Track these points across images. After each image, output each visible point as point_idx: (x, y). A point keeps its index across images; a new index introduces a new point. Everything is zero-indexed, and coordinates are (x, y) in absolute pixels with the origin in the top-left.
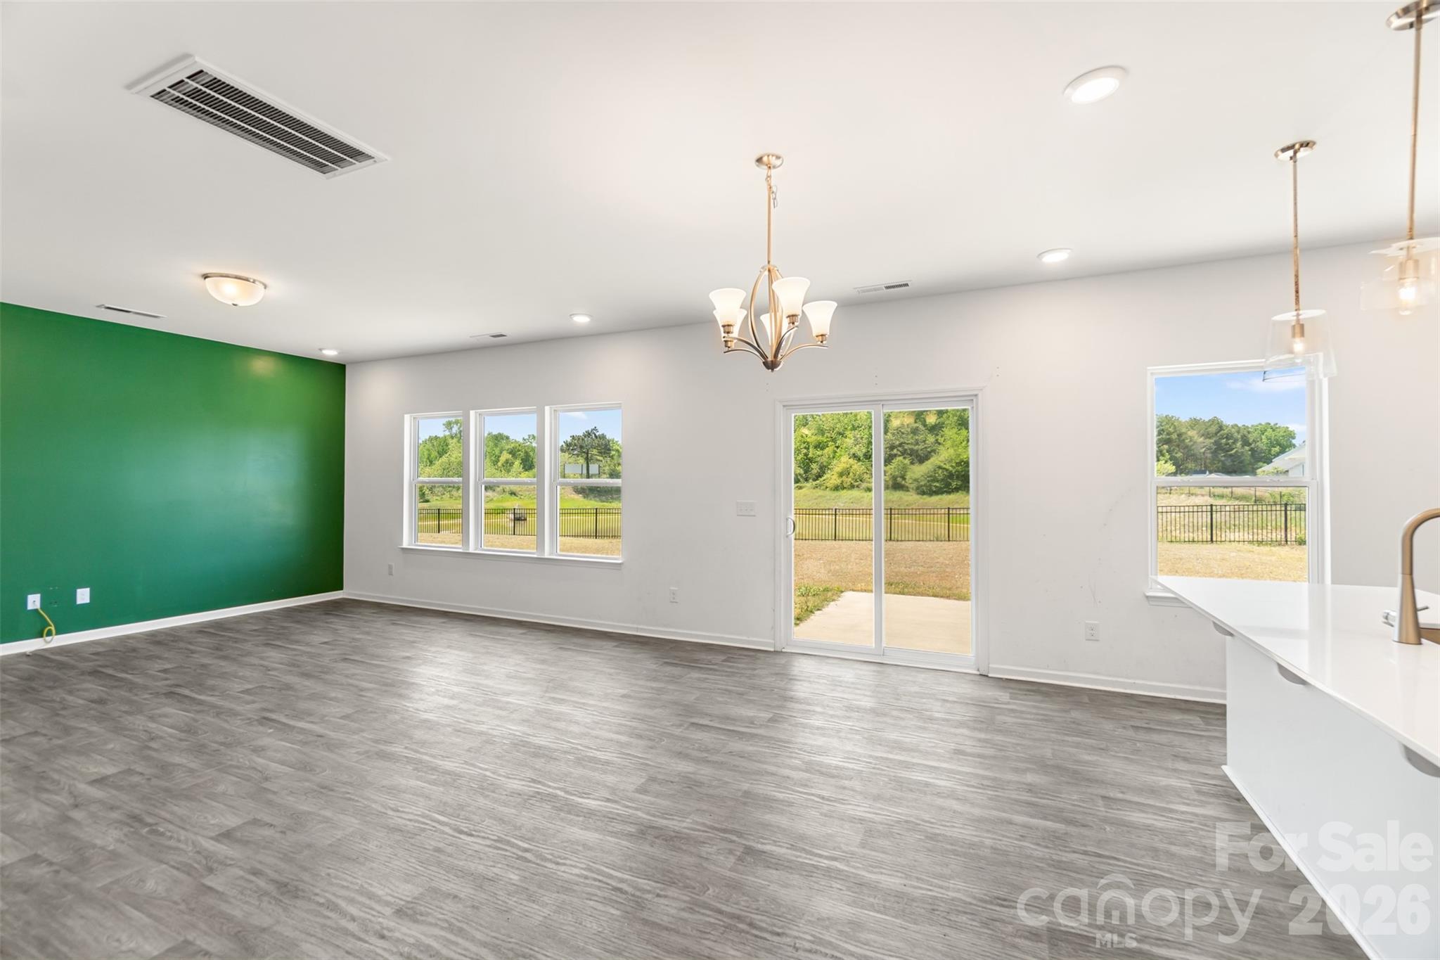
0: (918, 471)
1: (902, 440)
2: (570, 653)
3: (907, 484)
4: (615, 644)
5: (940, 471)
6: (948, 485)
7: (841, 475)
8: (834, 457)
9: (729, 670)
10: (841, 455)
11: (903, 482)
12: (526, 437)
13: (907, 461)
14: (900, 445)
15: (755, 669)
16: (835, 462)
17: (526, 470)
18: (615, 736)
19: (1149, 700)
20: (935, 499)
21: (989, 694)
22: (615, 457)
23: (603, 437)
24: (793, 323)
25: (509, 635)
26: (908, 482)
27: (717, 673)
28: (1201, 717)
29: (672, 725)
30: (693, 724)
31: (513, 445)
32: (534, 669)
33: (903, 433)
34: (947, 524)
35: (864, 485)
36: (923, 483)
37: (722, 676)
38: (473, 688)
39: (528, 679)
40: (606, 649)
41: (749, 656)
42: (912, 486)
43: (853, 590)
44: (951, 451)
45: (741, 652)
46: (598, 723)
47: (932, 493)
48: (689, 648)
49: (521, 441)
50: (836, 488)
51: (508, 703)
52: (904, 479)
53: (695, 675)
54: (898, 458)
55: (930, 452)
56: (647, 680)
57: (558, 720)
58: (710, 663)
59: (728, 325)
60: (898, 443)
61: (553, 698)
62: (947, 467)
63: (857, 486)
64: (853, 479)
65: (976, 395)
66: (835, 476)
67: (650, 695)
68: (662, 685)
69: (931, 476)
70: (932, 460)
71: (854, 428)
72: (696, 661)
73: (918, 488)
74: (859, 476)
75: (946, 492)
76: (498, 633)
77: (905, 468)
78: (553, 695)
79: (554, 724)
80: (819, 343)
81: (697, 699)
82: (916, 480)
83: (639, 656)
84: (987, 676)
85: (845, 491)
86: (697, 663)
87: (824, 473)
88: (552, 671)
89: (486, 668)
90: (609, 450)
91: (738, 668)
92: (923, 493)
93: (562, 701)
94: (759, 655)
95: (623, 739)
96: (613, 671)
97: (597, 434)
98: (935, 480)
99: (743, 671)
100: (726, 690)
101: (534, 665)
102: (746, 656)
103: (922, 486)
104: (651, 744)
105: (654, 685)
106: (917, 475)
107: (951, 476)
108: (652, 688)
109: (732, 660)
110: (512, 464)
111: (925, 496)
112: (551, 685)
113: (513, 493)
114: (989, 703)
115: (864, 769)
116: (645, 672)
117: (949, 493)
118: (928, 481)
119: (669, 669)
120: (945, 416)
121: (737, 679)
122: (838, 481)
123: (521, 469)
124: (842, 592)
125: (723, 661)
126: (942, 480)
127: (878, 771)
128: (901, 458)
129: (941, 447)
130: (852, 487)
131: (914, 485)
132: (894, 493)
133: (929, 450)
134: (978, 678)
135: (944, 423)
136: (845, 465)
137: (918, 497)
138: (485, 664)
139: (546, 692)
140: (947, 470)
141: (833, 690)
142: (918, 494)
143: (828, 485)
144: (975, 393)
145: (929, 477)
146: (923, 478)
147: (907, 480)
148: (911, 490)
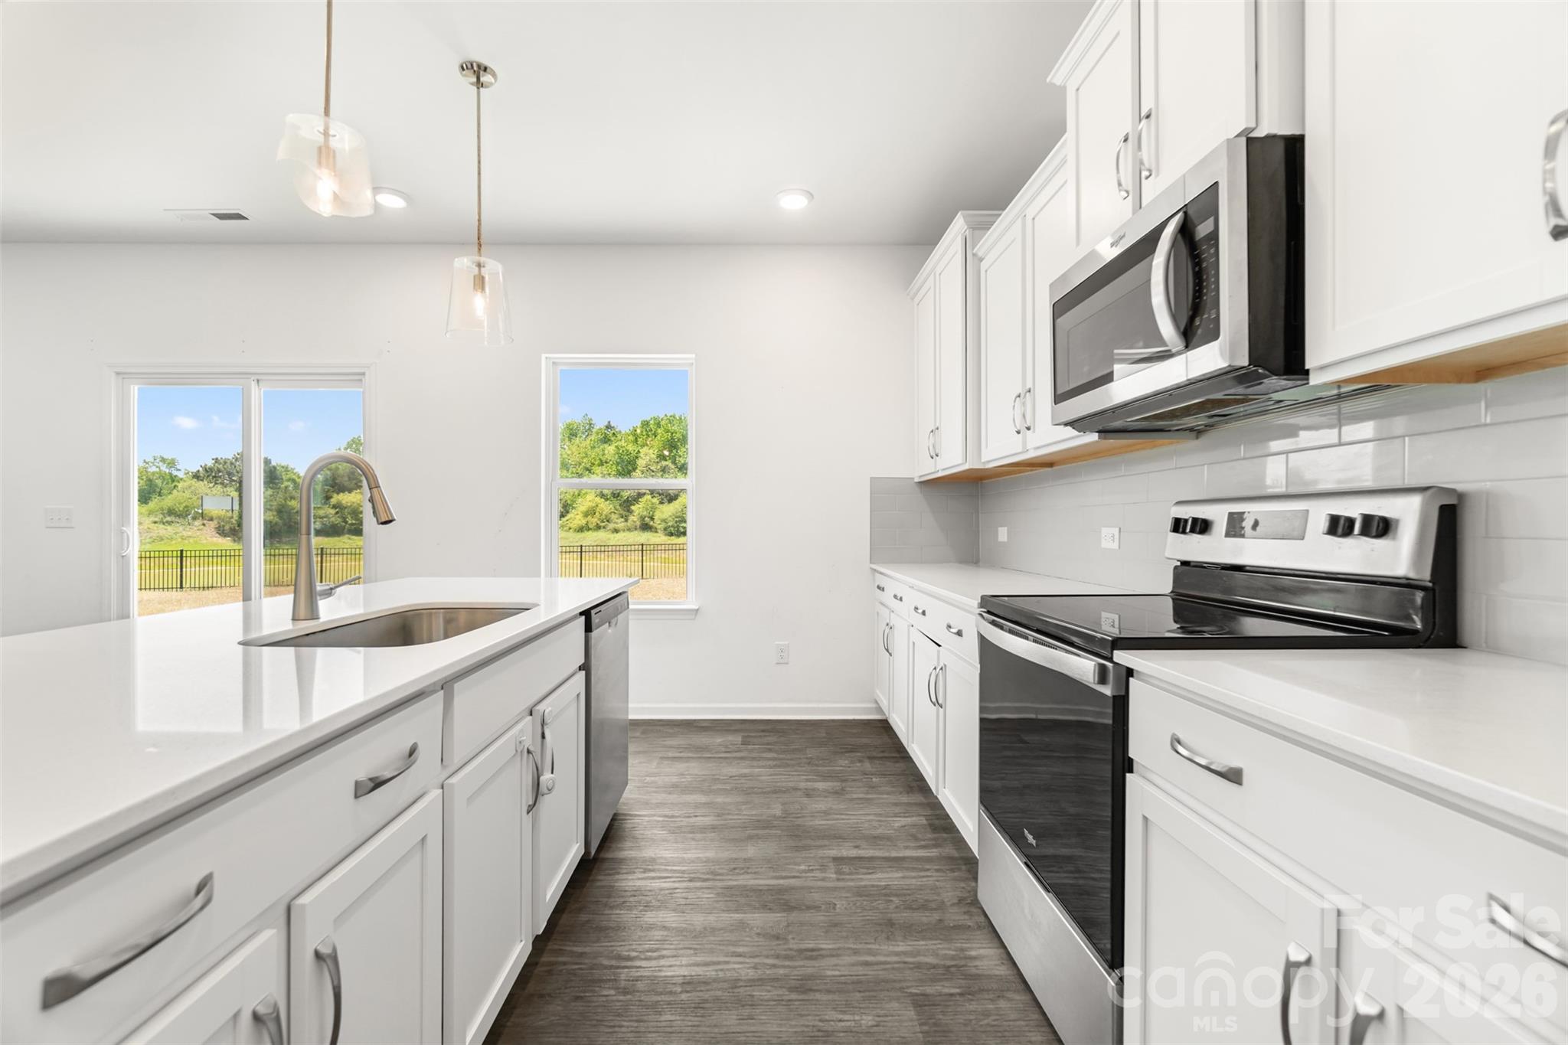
0: (667, 512)
3: (655, 525)
7: (586, 514)
8: (579, 495)
10: (586, 493)
11: (651, 523)
12: (150, 459)
13: (655, 500)
16: (580, 500)
26: (657, 523)
35: (611, 526)
36: (670, 524)
42: (660, 526)
47: (680, 534)
50: (581, 529)
52: (652, 519)
54: (646, 497)
63: (604, 528)
64: (599, 519)
66: (580, 516)
69: (679, 517)
70: (680, 499)
71: (601, 464)
73: (665, 529)
74: (606, 516)
77: (653, 509)
82: (664, 521)
85: (590, 532)
87: (568, 512)
92: (671, 534)
103: (669, 527)
106: (665, 516)
111: (673, 538)
118: (676, 522)
122: (584, 522)
128: (650, 497)
130: (598, 528)
132: (641, 533)
136: (590, 504)
137: (667, 538)
142: (666, 535)
143: (571, 525)
145: (676, 517)
146: (670, 519)
147: (655, 520)
148: (659, 531)
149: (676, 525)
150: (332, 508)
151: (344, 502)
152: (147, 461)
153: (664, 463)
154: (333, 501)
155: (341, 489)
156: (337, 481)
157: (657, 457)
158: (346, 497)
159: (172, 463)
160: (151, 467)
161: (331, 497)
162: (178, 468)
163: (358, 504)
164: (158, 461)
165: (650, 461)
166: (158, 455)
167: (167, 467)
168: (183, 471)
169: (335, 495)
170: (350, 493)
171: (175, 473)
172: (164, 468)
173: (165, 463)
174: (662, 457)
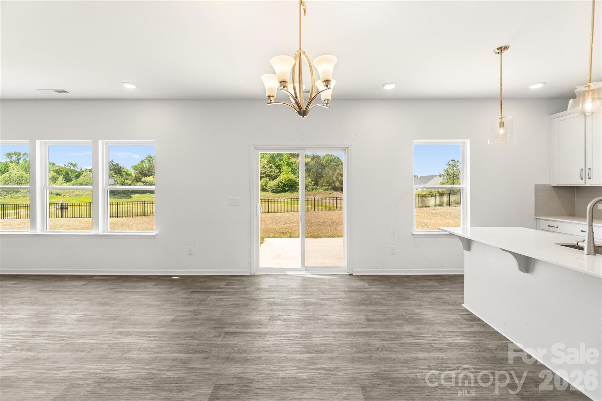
0: (272, 184)
1: (265, 171)
2: (124, 294)
3: (267, 189)
4: (155, 283)
5: (281, 183)
6: (283, 189)
9: (231, 291)
12: (67, 164)
13: (268, 180)
14: (265, 173)
15: (246, 288)
17: (67, 182)
18: (177, 355)
19: (415, 277)
20: (279, 195)
21: (359, 284)
22: (124, 175)
23: (117, 165)
24: (327, 86)
25: (73, 287)
26: (268, 188)
27: (226, 294)
28: (437, 282)
29: (214, 337)
30: (227, 333)
31: (57, 168)
32: (100, 311)
33: (266, 168)
34: (291, 205)
36: (274, 188)
37: (229, 295)
38: (49, 336)
39: (96, 320)
40: (149, 288)
41: (238, 280)
42: (269, 189)
43: (269, 237)
44: (285, 176)
45: (233, 278)
46: (162, 347)
47: (277, 192)
48: (202, 280)
49: (63, 166)
51: (83, 344)
53: (213, 297)
54: (264, 178)
55: (276, 176)
56: (185, 306)
57: (130, 351)
58: (218, 288)
59: (284, 82)
60: (264, 172)
61: (120, 332)
62: (283, 182)
65: (348, 148)
67: (190, 317)
68: (196, 308)
69: (277, 186)
70: (277, 179)
72: (210, 288)
73: (272, 190)
75: (283, 192)
76: (64, 287)
77: (267, 182)
78: (119, 330)
79: (126, 356)
80: (325, 104)
81: (221, 314)
82: (271, 187)
83: (173, 289)
84: (352, 275)
86: (211, 289)
88: (114, 310)
89: (58, 316)
90: (120, 171)
91: (236, 289)
92: (274, 192)
93: (127, 334)
94: (245, 278)
95: (184, 356)
96: (158, 303)
97: (113, 164)
98: (279, 187)
99: (240, 290)
100: (236, 304)
101: (99, 308)
102: (237, 280)
104: (204, 355)
105: (190, 308)
106: (272, 185)
107: (285, 185)
108: (190, 311)
109: (230, 284)
110: (57, 178)
111: (275, 194)
112: (116, 321)
113: (58, 194)
114: (362, 289)
115: (335, 343)
116: (181, 300)
117: (284, 192)
118: (276, 188)
119: (195, 296)
120: (282, 161)
121: (238, 296)
123: (63, 181)
124: (264, 238)
125: (226, 285)
126: (281, 187)
127: (342, 342)
128: (265, 178)
129: (281, 174)
131: (271, 189)
132: (263, 192)
133: (276, 175)
134: (349, 277)
135: (281, 164)
138: (57, 313)
139: (114, 328)
140: (283, 183)
141: (292, 294)
142: (272, 193)
144: (347, 146)
145: (276, 186)
146: (274, 186)
147: (268, 187)
148: (269, 191)
149: (276, 189)
150: (143, 183)
151: (147, 181)
152: (66, 164)
153: (271, 165)
154: (143, 180)
155: (145, 175)
156: (144, 172)
157: (268, 163)
158: (147, 178)
159: (75, 166)
160: (67, 167)
161: (142, 179)
162: (78, 167)
163: (152, 181)
164: (70, 164)
165: (265, 164)
166: (70, 162)
167: (73, 167)
168: (79, 168)
169: (143, 178)
170: (149, 177)
171: (76, 169)
172: (72, 168)
173: (72, 165)
174: (270, 163)
